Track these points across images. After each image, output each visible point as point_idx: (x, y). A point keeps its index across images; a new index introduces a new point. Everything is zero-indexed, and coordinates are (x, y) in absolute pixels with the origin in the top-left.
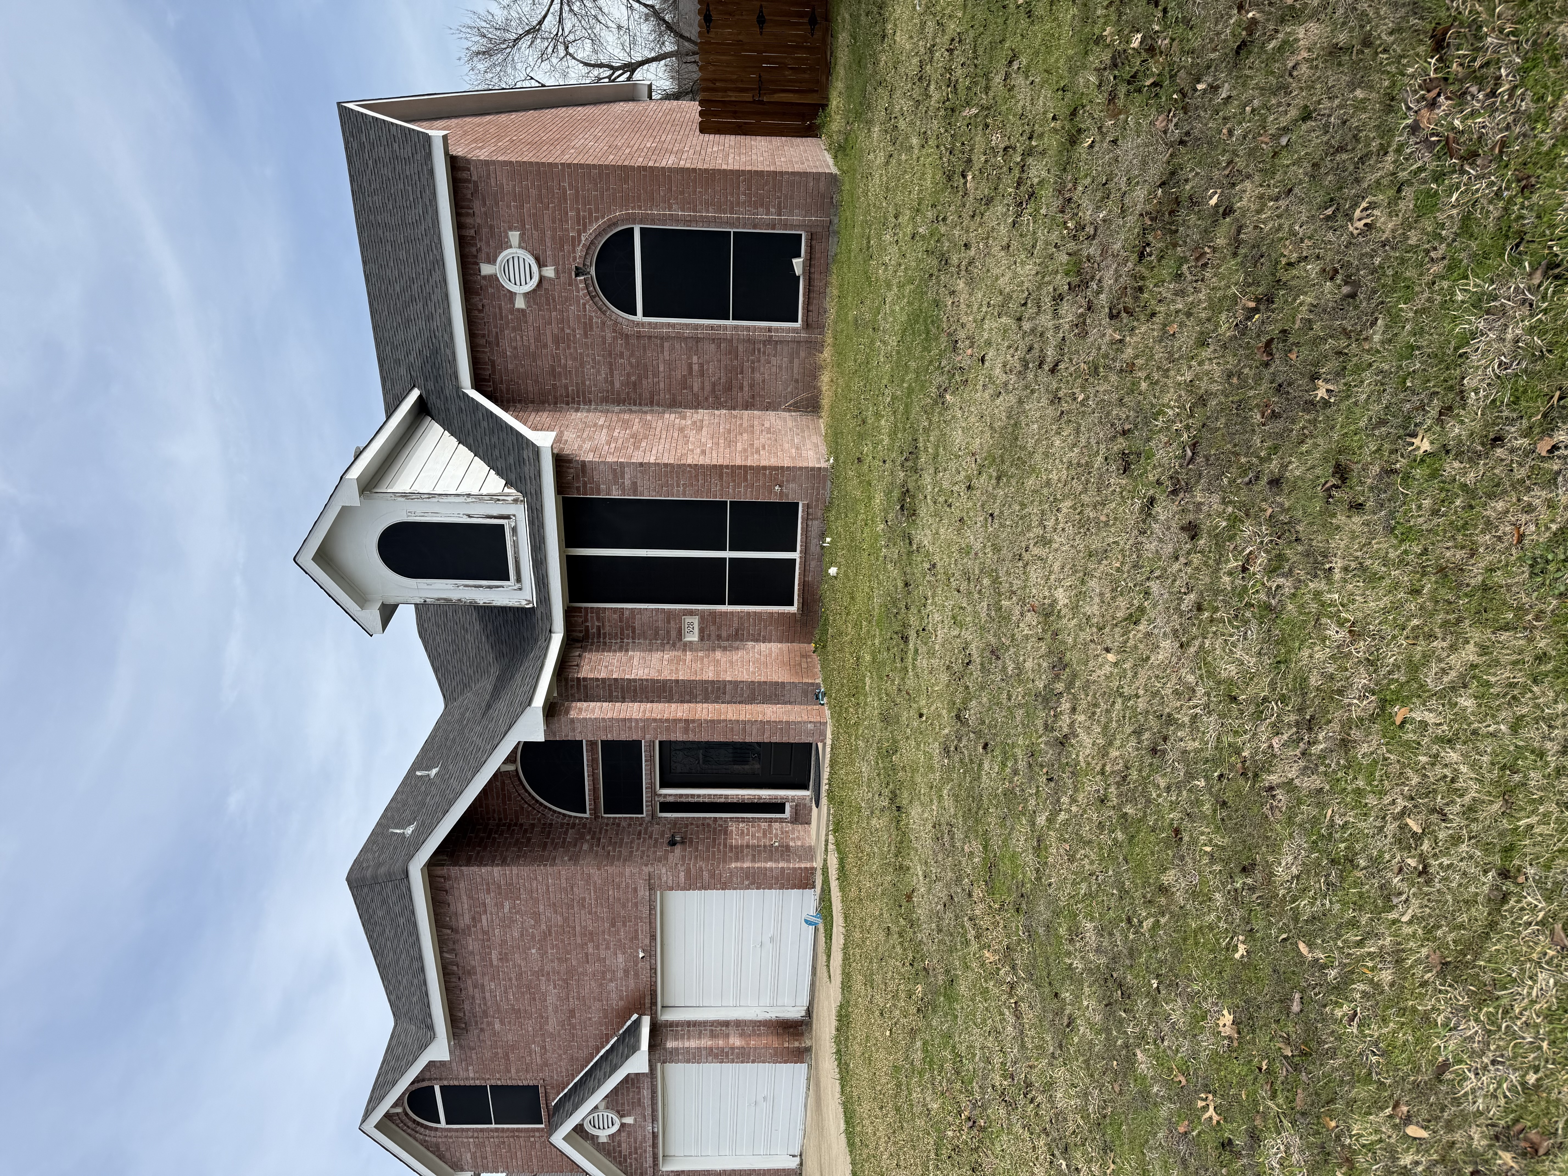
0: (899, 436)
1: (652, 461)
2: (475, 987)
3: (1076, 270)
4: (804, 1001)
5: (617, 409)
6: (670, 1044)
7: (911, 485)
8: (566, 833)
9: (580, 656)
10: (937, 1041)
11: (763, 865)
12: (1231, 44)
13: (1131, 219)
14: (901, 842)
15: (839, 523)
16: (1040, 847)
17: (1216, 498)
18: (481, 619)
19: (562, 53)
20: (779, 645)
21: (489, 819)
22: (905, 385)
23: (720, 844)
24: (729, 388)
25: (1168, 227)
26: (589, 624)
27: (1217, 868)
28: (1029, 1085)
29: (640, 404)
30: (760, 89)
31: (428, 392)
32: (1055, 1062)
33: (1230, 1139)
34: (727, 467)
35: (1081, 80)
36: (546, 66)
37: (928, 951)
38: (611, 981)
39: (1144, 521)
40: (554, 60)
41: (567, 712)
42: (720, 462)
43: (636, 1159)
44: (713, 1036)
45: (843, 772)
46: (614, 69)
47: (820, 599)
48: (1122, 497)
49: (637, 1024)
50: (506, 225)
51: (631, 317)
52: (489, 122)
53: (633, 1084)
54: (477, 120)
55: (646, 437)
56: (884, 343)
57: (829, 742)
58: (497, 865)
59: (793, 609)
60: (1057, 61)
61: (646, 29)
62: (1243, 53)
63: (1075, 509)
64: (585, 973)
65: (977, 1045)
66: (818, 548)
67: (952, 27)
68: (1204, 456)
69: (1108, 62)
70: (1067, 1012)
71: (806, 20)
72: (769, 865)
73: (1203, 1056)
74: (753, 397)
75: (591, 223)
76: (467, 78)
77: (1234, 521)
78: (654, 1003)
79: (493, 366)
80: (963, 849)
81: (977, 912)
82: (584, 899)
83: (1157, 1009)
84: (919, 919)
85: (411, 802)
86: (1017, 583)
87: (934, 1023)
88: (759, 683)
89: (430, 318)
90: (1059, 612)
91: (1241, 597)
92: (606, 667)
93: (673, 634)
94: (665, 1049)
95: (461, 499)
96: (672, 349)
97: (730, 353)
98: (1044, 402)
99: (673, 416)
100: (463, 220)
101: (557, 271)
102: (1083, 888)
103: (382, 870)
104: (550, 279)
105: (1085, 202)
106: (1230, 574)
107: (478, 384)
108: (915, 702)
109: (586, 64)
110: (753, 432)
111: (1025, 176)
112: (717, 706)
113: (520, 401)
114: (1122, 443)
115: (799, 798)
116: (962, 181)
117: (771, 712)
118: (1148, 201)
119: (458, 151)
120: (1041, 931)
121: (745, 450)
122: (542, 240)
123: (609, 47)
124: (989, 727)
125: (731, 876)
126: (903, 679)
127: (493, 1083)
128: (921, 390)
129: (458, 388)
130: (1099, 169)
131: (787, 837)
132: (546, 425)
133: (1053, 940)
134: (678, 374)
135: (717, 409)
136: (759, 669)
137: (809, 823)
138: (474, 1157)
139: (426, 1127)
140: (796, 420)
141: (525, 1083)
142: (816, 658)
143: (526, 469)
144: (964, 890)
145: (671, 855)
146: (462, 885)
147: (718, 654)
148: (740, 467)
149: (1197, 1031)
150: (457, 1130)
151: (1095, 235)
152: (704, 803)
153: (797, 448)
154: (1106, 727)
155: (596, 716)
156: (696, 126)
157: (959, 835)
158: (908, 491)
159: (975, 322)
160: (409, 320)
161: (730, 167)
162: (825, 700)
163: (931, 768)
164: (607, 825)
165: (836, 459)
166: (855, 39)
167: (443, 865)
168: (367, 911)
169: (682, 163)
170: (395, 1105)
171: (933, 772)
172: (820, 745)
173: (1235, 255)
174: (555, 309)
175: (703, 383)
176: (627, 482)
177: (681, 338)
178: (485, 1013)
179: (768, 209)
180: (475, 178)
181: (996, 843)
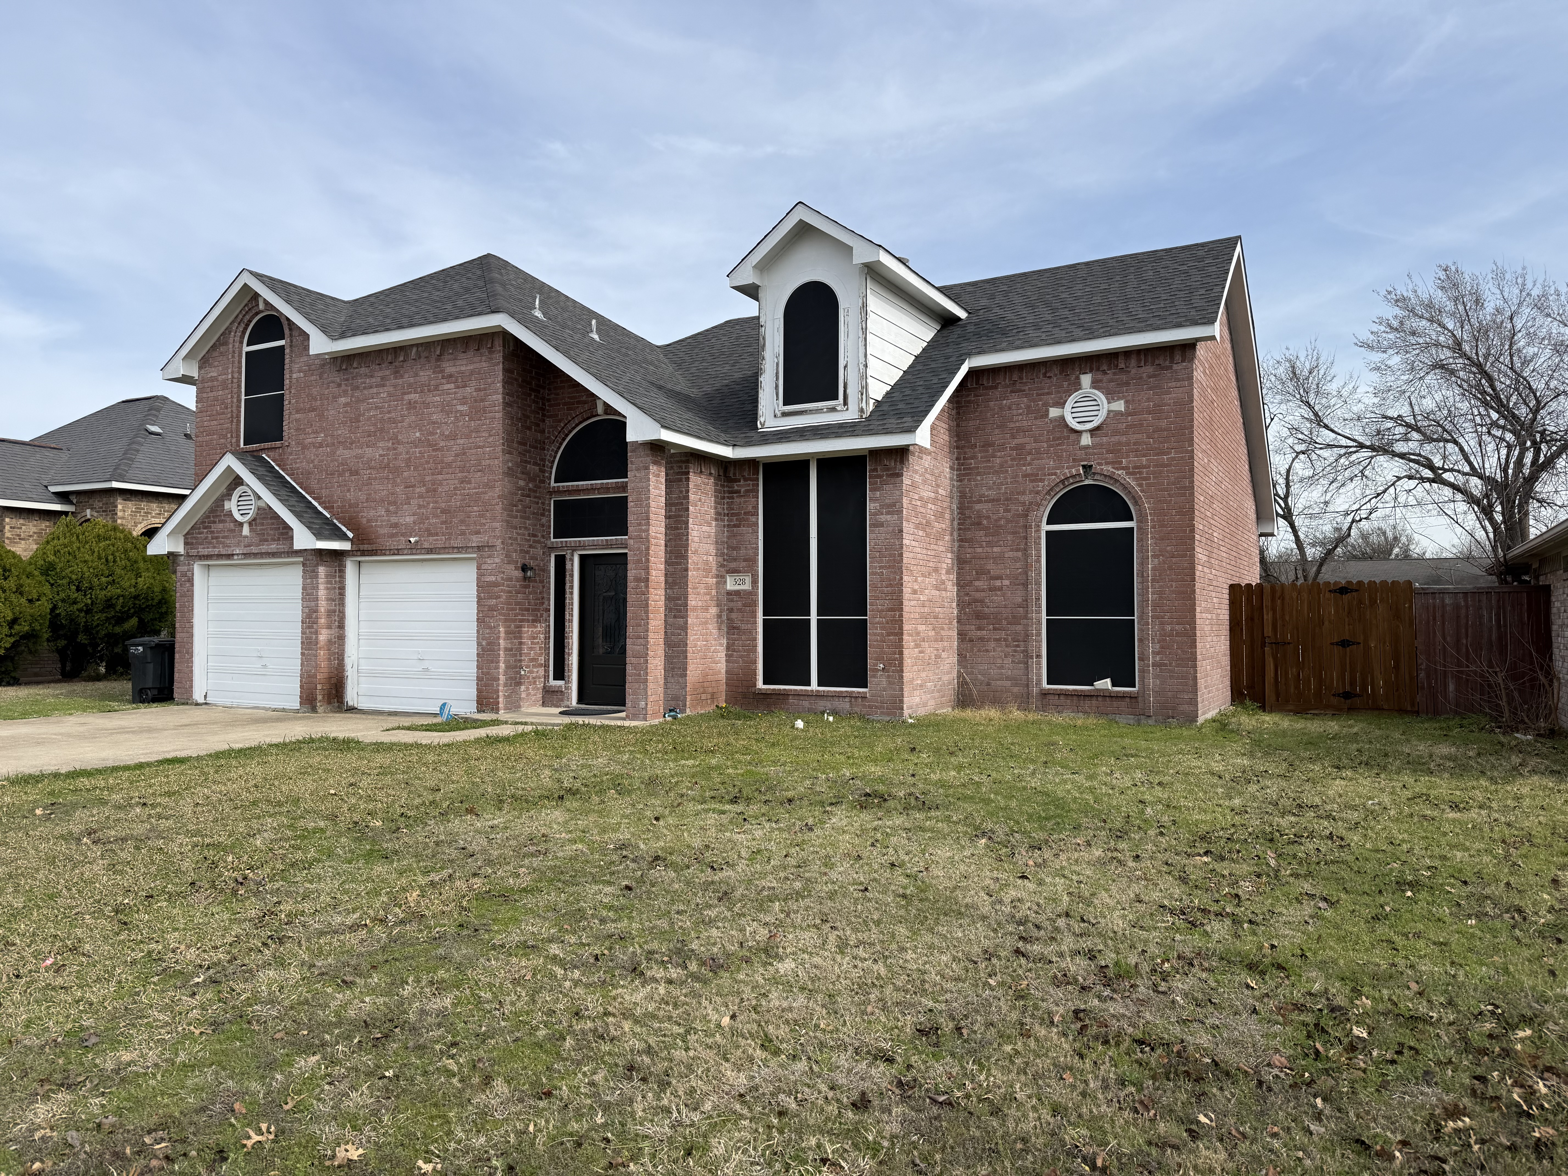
0: (941, 791)
1: (905, 541)
2: (383, 378)
3: (1122, 973)
4: (363, 704)
5: (955, 507)
6: (322, 570)
7: (891, 804)
8: (535, 464)
9: (711, 474)
10: (325, 843)
11: (502, 659)
12: (1366, 1133)
13: (1177, 1030)
14: (527, 801)
15: (849, 731)
16: (527, 948)
17: (894, 1127)
18: (745, 379)
19: (1299, 448)
20: (723, 671)
21: (549, 390)
22: (992, 796)
23: (523, 615)
24: (979, 616)
25: (1172, 1070)
26: (742, 482)
27: (512, 1139)
28: (281, 941)
29: (959, 529)
30: (1277, 643)
31: (964, 326)
32: (305, 968)
33: (226, 1159)
34: (901, 616)
35: (1314, 974)
36: (1285, 432)
37: (417, 832)
38: (387, 511)
39: (868, 1053)
40: (1290, 441)
41: (655, 463)
42: (906, 609)
43: (206, 538)
44: (330, 613)
45: (597, 739)
46: (1285, 499)
47: (771, 712)
48: (892, 1029)
49: (343, 537)
50: (1130, 398)
51: (1045, 519)
52: (1229, 379)
53: (282, 534)
54: (1231, 368)
55: (928, 535)
56: (1033, 773)
57: (627, 723)
58: (504, 398)
59: (760, 684)
60: (1332, 948)
61: (1326, 529)
62: (1357, 1147)
63: (877, 979)
64: (395, 484)
65: (322, 885)
66: (822, 709)
67: (1355, 838)
68: (939, 1115)
69: (1335, 1003)
70: (358, 980)
71: (1348, 688)
72: (502, 665)
73: (315, 1128)
74: (971, 640)
75: (1136, 479)
76: (1269, 357)
77: (874, 1149)
78: (364, 553)
79: (992, 388)
80: (522, 866)
81: (458, 883)
82: (470, 482)
83: (362, 1077)
84: (449, 821)
85: (566, 315)
86: (798, 919)
87: (343, 840)
88: (686, 651)
89: (1037, 327)
90: (771, 964)
91: (796, 1158)
92: (700, 500)
93: (733, 565)
94: (317, 565)
95: (862, 359)
96: (1016, 560)
97: (1014, 617)
98: (986, 943)
99: (949, 561)
100: (1134, 356)
101: (1087, 447)
102: (487, 995)
103: (499, 289)
104: (1079, 441)
105: (1191, 981)
106: (819, 1146)
107: (973, 373)
108: (671, 813)
109: (1288, 471)
110: (936, 640)
111: (1212, 917)
112: (662, 609)
113: (958, 413)
114: (948, 1027)
115: (570, 695)
116: (1202, 851)
117: (656, 664)
118: (1198, 1048)
119: (1201, 350)
120: (441, 951)
121: (918, 634)
122: (1116, 432)
123: (1306, 493)
124: (648, 892)
125: (490, 628)
126: (694, 799)
127: (286, 397)
128: (988, 812)
129: (969, 355)
130: (1226, 996)
131: (530, 683)
132: (936, 439)
133: (432, 963)
134: (990, 566)
135: (958, 605)
136: (699, 651)
137: (544, 704)
138: (212, 379)
139: (244, 333)
140: (949, 683)
141: (285, 428)
142: (711, 708)
143: (893, 421)
144: (480, 868)
145: (512, 567)
146: (484, 364)
147: (714, 610)
148: (901, 628)
149: (340, 1121)
150: (240, 362)
151: (1159, 992)
152: (564, 599)
153: (921, 686)
154: (654, 1017)
155: (652, 490)
156: (1236, 581)
157: (536, 862)
158: (885, 800)
159: (1062, 868)
160: (1033, 307)
161: (1198, 615)
162: (668, 719)
163: (604, 831)
164: (543, 503)
165: (912, 725)
166: (1333, 738)
167: (504, 346)
168: (457, 274)
169: (1200, 568)
170: (266, 303)
171: (599, 834)
172: (623, 714)
173: (1150, 1143)
174: (1050, 446)
175: (983, 590)
176: (883, 518)
177: (1027, 568)
178: (357, 388)
179: (1158, 653)
180: (1175, 367)
181: (529, 901)
